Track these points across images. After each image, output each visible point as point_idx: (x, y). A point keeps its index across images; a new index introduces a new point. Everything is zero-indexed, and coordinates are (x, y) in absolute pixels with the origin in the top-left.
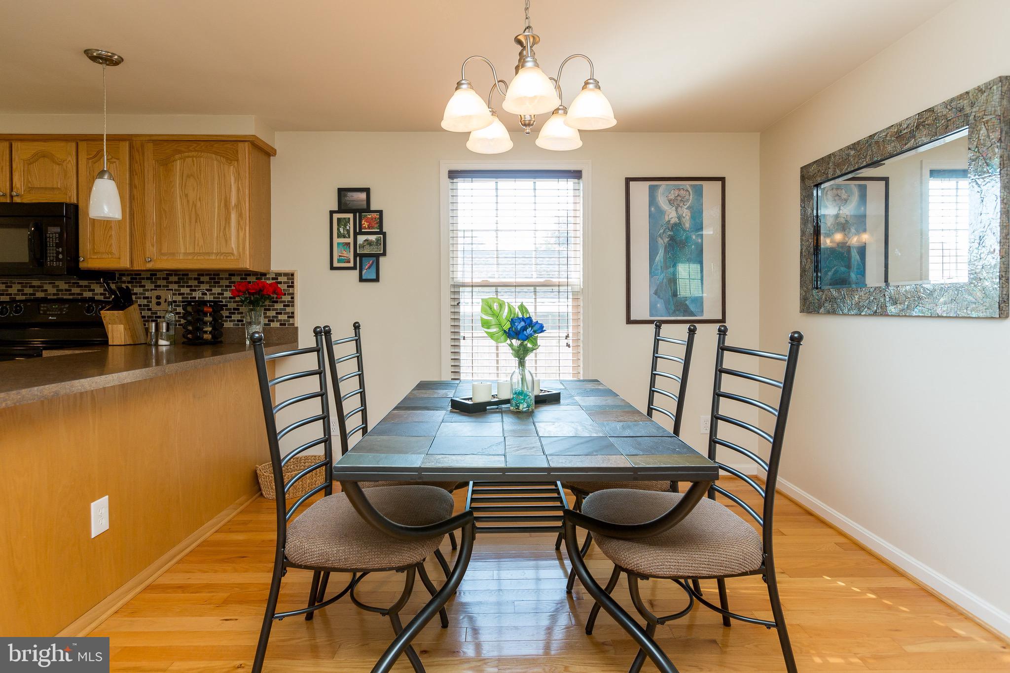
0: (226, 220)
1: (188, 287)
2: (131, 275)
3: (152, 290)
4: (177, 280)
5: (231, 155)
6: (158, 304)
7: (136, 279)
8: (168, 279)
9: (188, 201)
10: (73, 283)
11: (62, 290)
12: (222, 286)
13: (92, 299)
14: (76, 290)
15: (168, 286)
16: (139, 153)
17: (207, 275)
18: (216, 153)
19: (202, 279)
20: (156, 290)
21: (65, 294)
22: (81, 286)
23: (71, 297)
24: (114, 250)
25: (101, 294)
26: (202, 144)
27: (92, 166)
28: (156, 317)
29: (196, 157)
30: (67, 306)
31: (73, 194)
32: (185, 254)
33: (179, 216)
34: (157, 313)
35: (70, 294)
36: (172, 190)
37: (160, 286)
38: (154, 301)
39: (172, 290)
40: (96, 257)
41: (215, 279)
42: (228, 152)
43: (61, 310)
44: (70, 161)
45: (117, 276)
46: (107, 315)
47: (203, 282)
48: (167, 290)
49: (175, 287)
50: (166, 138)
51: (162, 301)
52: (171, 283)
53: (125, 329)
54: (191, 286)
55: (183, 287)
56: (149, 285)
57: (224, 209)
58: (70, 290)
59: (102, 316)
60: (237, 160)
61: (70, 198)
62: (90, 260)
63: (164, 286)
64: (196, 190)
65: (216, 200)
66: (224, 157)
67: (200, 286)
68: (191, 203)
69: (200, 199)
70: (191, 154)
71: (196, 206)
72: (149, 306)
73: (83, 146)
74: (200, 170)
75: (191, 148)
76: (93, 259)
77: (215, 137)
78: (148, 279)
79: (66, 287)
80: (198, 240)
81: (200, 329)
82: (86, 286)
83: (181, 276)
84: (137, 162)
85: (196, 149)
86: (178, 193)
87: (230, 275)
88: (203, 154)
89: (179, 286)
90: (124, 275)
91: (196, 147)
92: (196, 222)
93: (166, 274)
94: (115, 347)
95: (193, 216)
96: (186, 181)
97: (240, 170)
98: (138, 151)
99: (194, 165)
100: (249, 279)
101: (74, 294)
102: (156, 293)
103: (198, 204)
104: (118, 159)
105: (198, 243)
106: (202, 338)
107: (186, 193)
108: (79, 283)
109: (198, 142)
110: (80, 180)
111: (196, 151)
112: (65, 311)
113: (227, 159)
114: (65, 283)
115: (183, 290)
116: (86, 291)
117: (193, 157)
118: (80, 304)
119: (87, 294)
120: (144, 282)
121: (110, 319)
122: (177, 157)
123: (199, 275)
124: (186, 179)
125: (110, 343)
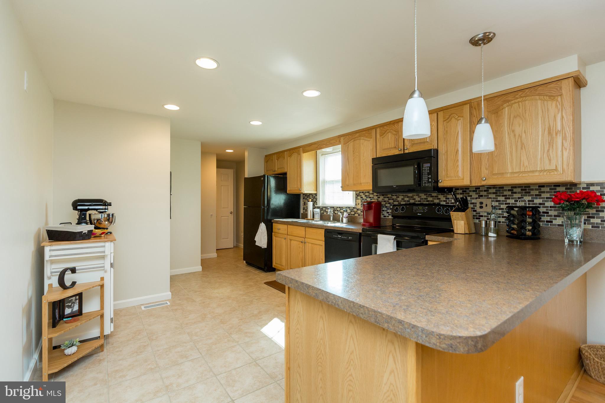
0: (549, 143)
1: (503, 196)
2: (463, 189)
3: (476, 198)
4: (495, 192)
5: (554, 93)
6: (481, 207)
7: (466, 191)
8: (488, 191)
9: (515, 135)
10: (429, 195)
11: (423, 199)
12: (533, 195)
13: (439, 204)
14: (430, 199)
15: (488, 196)
16: (476, 110)
17: (519, 187)
18: (539, 95)
19: (515, 190)
20: (480, 198)
21: (425, 201)
22: (433, 197)
23: (427, 203)
24: (460, 174)
25: (444, 201)
26: (527, 91)
27: (446, 125)
28: (479, 216)
29: (521, 102)
30: (427, 208)
31: (435, 143)
32: (512, 173)
33: (507, 147)
34: (480, 213)
35: (427, 201)
36: (502, 129)
37: (482, 196)
38: (478, 205)
39: (491, 198)
40: (448, 179)
41: (526, 190)
42: (552, 91)
43: (424, 210)
44: (433, 124)
45: (454, 190)
46: (454, 215)
47: (515, 193)
48: (487, 198)
49: (494, 196)
50: (496, 95)
51: (484, 205)
52: (490, 193)
53: (465, 224)
54: (506, 196)
55: (500, 196)
56: (474, 195)
57: (547, 136)
58: (427, 199)
59: (451, 215)
60: (561, 95)
61: (433, 146)
62: (445, 182)
63: (485, 196)
64: (521, 126)
65: (540, 130)
66: (547, 96)
67: (513, 196)
68: (517, 136)
69: (525, 131)
70: (516, 101)
71: (521, 137)
72: (474, 208)
73: (441, 114)
74: (525, 110)
75: (517, 96)
76: (447, 180)
77: (538, 83)
78: (473, 191)
79: (425, 197)
80: (523, 162)
81: (524, 228)
82: (435, 196)
83: (499, 189)
84: (474, 116)
85: (522, 95)
86: (506, 131)
87: (539, 186)
88: (527, 98)
89: (496, 196)
90: (458, 189)
91: (522, 94)
92: (522, 149)
93: (487, 187)
94: (459, 235)
95: (519, 144)
96: (513, 121)
97: (564, 102)
98: (475, 109)
99: (520, 108)
100: (558, 189)
101: (429, 201)
102: (481, 200)
103: (524, 135)
104: (462, 117)
105: (523, 164)
106: (525, 235)
107: (513, 130)
108: (431, 195)
109: (523, 90)
110: (439, 135)
111: (521, 97)
112: (426, 210)
113: (550, 96)
114: (425, 195)
115: (500, 198)
116: (435, 199)
117: (519, 102)
118: (434, 207)
119: (436, 201)
120: (471, 193)
121: (456, 217)
122: (505, 105)
123: (512, 187)
124: (513, 120)
125: (455, 232)
